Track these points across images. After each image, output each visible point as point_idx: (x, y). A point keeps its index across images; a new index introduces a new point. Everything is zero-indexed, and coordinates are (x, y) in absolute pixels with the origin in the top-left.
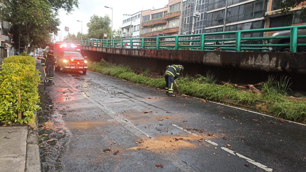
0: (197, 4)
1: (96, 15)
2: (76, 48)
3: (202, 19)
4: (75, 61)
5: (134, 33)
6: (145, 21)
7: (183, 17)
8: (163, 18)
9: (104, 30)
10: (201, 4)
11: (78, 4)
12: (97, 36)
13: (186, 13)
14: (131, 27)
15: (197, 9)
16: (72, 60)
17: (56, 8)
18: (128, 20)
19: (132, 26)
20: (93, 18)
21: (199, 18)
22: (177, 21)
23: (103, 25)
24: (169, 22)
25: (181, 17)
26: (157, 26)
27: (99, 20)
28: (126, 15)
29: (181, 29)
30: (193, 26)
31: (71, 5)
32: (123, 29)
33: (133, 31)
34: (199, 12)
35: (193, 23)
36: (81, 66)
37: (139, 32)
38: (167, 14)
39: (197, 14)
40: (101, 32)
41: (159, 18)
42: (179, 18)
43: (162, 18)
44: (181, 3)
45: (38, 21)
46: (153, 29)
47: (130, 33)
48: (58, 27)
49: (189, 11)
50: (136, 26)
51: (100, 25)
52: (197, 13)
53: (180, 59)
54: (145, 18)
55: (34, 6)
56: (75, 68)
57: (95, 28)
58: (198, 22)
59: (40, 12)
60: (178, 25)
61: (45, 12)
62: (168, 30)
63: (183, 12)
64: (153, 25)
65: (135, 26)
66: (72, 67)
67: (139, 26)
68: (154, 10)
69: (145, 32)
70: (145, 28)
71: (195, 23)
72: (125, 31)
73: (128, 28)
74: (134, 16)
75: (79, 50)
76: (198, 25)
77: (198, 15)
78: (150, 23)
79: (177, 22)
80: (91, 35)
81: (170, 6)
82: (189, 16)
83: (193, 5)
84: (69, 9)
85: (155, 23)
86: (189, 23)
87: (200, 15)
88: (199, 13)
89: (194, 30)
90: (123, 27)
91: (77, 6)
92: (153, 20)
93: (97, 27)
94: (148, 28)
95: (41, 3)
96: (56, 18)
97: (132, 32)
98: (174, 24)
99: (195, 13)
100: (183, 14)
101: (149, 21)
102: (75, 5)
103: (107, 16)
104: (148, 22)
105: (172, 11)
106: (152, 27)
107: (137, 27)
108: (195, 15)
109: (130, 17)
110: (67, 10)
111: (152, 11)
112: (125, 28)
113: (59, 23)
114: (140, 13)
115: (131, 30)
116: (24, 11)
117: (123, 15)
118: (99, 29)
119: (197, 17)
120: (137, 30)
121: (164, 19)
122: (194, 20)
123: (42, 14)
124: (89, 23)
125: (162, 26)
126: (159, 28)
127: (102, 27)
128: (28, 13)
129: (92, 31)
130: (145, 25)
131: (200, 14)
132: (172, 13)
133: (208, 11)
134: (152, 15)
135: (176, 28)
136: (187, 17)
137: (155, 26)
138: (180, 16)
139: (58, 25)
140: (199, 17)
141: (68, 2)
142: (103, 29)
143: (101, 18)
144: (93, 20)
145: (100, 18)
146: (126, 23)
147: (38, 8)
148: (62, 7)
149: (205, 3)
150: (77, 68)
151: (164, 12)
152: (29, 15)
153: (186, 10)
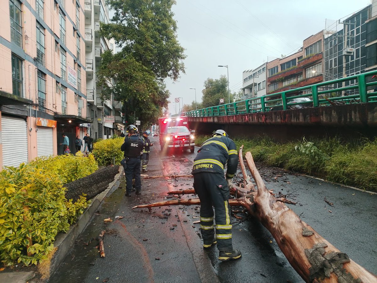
0: (347, 37)
1: (211, 78)
2: (182, 121)
3: (357, 56)
4: (179, 138)
5: (258, 93)
6: (272, 74)
7: (327, 59)
8: (297, 66)
9: (221, 94)
10: (354, 35)
11: (184, 69)
12: (213, 103)
13: (331, 53)
14: (254, 86)
15: (348, 44)
16: (176, 137)
17: (162, 78)
18: (250, 77)
19: (255, 84)
20: (207, 83)
21: (352, 57)
22: (319, 66)
23: (220, 89)
24: (307, 69)
25: (324, 61)
26: (289, 79)
27: (214, 84)
28: (247, 72)
29: (326, 76)
30: (344, 69)
31: (177, 72)
32: (244, 89)
33: (257, 90)
34: (353, 47)
35: (344, 65)
36: (187, 143)
37: (265, 89)
38: (302, 60)
39: (349, 51)
40: (217, 97)
41: (291, 68)
42: (321, 62)
43: (295, 66)
44: (322, 40)
45: (140, 95)
46: (284, 83)
47: (253, 94)
48: (168, 99)
49: (335, 49)
50: (261, 83)
51: (216, 90)
52: (349, 49)
53: (323, 121)
54: (272, 70)
55: (137, 79)
56: (180, 146)
57: (210, 94)
58: (352, 63)
59: (143, 85)
60: (321, 71)
61: (148, 84)
62: (306, 81)
63: (327, 53)
64: (284, 78)
65: (259, 84)
66: (176, 146)
67: (264, 82)
68: (283, 59)
69: (273, 89)
70: (273, 84)
71: (347, 65)
72: (247, 91)
73: (250, 88)
74: (257, 71)
75: (185, 123)
76: (352, 67)
77: (351, 53)
78: (280, 76)
79: (319, 69)
80: (206, 104)
81: (306, 49)
82: (337, 57)
83: (341, 39)
84: (175, 77)
85: (285, 75)
86: (337, 67)
87: (354, 52)
88: (352, 49)
89: (346, 74)
90: (244, 87)
91: (184, 72)
92: (284, 71)
93: (212, 92)
94: (277, 83)
95: (144, 75)
96: (165, 90)
97: (255, 92)
98: (314, 72)
99: (346, 50)
100: (327, 55)
101: (278, 73)
102: (182, 71)
103: (223, 77)
104: (276, 75)
105: (309, 55)
106: (282, 81)
107: (261, 85)
108: (346, 54)
109: (252, 73)
110: (173, 79)
111: (281, 59)
112: (247, 88)
113: (169, 95)
114: (265, 66)
115: (255, 89)
116: (126, 86)
117: (244, 72)
118: (215, 94)
119: (350, 55)
120: (262, 88)
121: (299, 67)
122: (344, 60)
123: (145, 87)
124: (204, 90)
125: (296, 77)
126: (293, 81)
127: (218, 91)
128: (130, 88)
129: (207, 98)
130: (273, 79)
131: (354, 50)
132: (310, 57)
133: (367, 43)
134: (281, 65)
135: (317, 76)
136: (333, 59)
137: (287, 78)
138: (322, 59)
139: (168, 97)
140: (352, 54)
141: (174, 69)
142: (219, 94)
143: (217, 81)
144: (207, 84)
145: (215, 81)
146: (248, 82)
147: (140, 81)
148: (169, 76)
149: (360, 34)
150: (182, 146)
151: (299, 58)
152: (131, 90)
153: (331, 50)
